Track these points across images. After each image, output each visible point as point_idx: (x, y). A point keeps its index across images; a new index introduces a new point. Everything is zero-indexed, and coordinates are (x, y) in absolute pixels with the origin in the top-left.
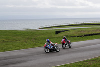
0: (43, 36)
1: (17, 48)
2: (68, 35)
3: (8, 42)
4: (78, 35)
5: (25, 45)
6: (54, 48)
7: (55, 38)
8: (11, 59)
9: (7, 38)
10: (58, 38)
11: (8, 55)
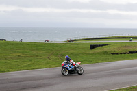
0: (73, 51)
1: (38, 66)
2: (107, 50)
3: (25, 57)
4: (120, 51)
5: (48, 63)
6: (75, 68)
7: (89, 54)
8: (31, 80)
9: (23, 53)
10: (93, 54)
11: (25, 76)
